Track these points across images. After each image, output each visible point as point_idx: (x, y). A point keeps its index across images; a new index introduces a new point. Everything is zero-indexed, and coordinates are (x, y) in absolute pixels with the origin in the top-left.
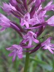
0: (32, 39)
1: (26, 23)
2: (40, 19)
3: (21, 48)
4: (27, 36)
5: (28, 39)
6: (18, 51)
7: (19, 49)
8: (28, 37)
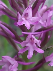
0: (34, 47)
1: (25, 22)
2: (45, 21)
3: (16, 62)
4: (27, 43)
5: (28, 47)
6: (11, 66)
7: (12, 63)
8: (27, 45)
